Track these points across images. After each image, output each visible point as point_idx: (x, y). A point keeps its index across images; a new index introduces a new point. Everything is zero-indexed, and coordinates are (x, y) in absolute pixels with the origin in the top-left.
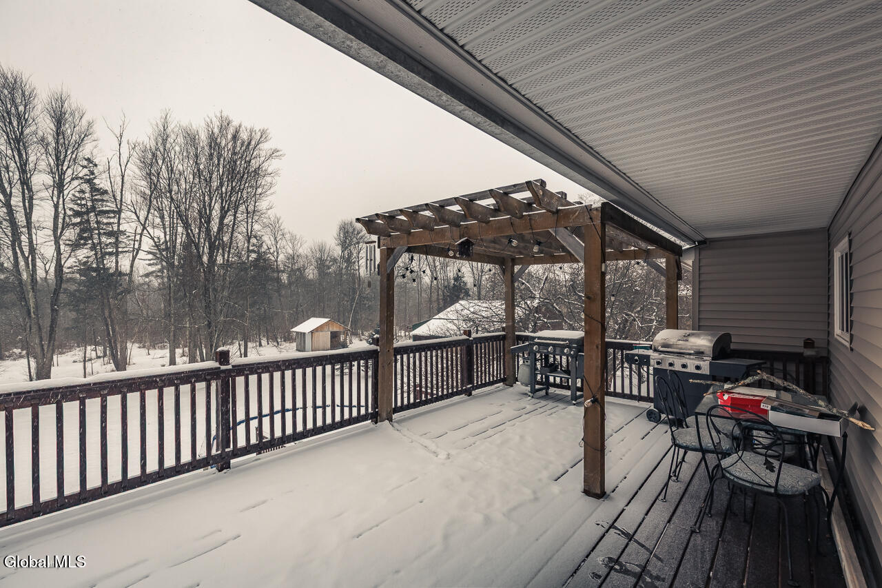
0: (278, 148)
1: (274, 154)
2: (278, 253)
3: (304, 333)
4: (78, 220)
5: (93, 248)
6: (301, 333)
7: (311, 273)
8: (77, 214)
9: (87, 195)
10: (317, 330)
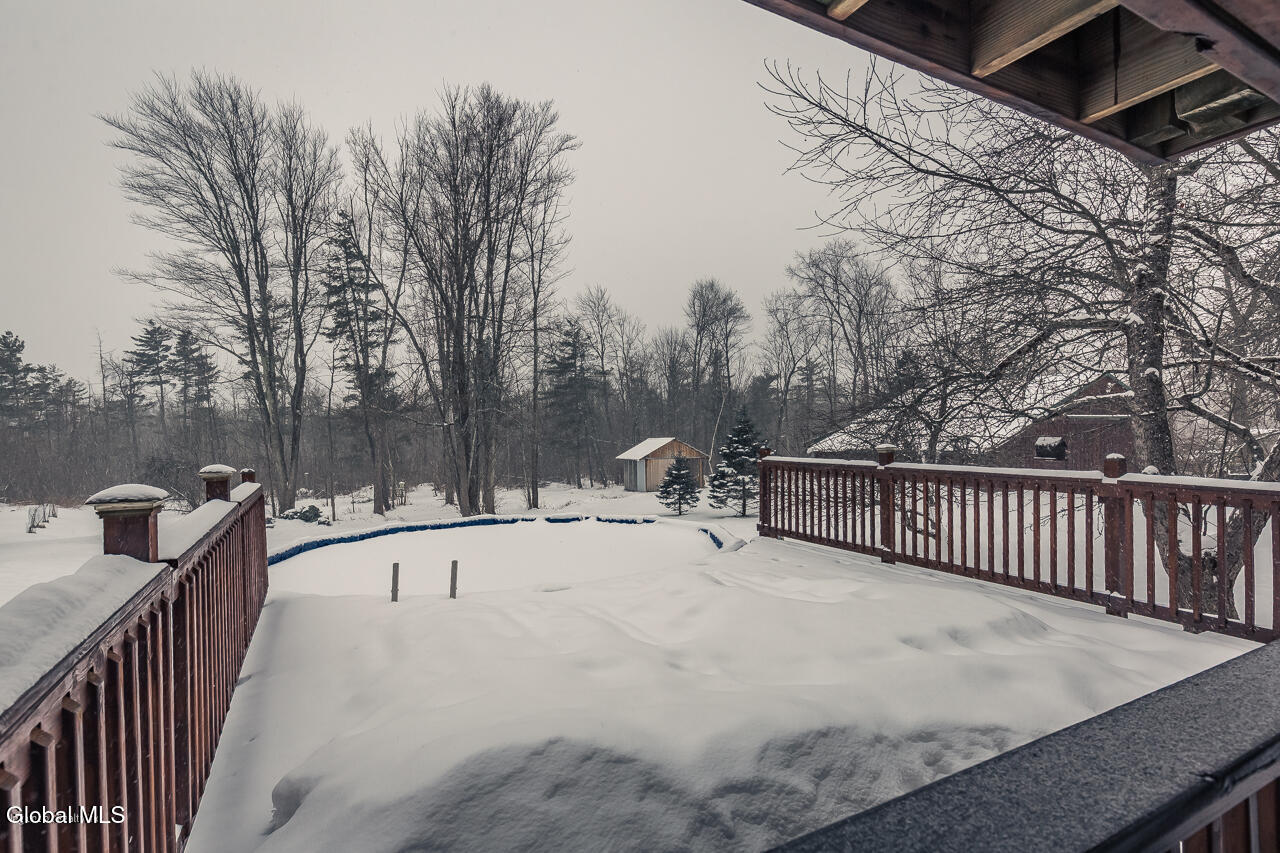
0: (572, 134)
1: (565, 144)
2: (603, 345)
3: (635, 461)
4: (334, 299)
5: (351, 337)
6: (631, 461)
7: (657, 380)
8: (333, 291)
9: (343, 263)
10: (655, 454)
